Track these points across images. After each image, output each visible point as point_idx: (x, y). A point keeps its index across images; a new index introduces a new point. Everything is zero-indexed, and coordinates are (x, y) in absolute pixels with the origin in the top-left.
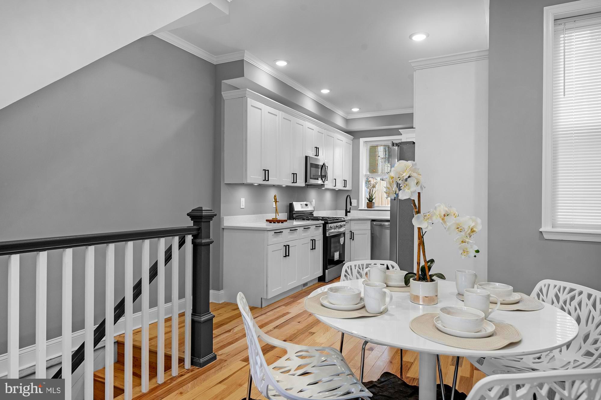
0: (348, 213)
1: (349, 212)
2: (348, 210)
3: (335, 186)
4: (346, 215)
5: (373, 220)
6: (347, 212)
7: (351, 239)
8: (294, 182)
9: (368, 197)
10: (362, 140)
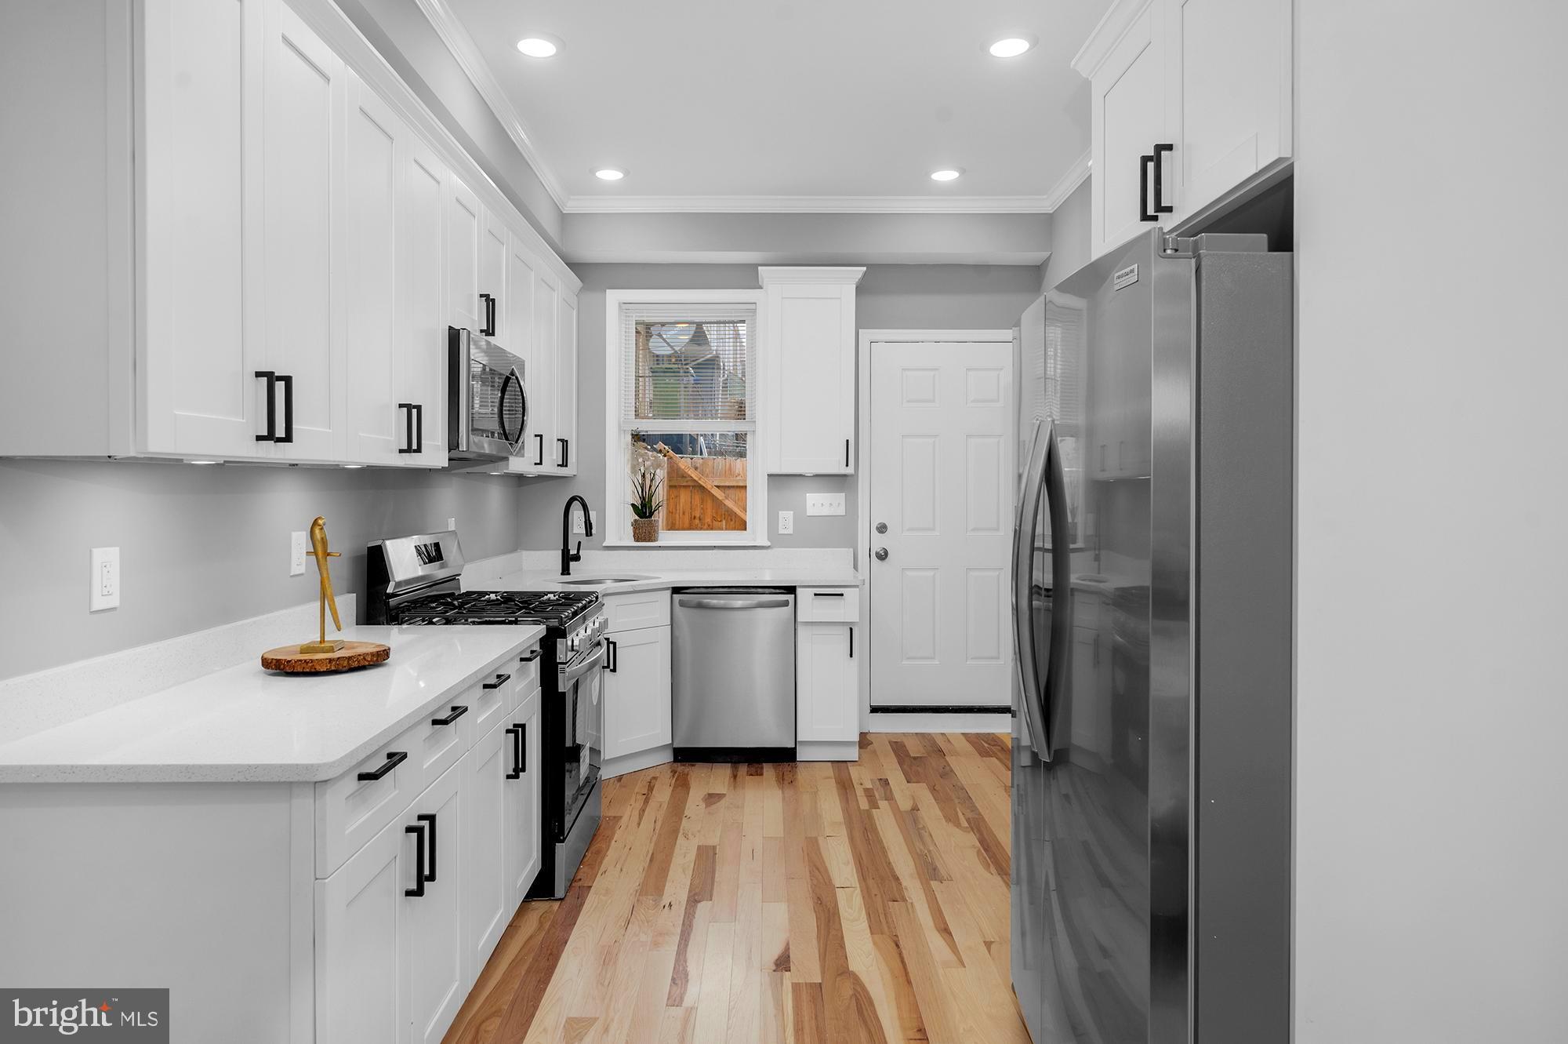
0: (571, 563)
1: (577, 558)
2: (573, 552)
3: (541, 463)
4: (566, 570)
5: (676, 590)
6: (568, 559)
7: (608, 667)
8: (409, 450)
9: (638, 503)
10: (614, 298)
